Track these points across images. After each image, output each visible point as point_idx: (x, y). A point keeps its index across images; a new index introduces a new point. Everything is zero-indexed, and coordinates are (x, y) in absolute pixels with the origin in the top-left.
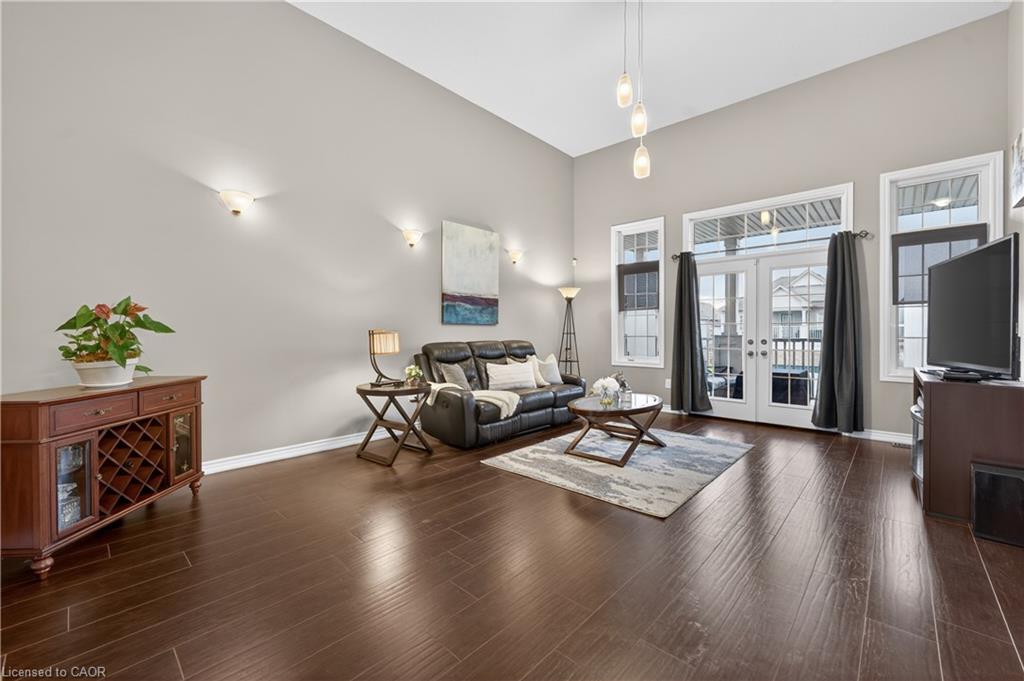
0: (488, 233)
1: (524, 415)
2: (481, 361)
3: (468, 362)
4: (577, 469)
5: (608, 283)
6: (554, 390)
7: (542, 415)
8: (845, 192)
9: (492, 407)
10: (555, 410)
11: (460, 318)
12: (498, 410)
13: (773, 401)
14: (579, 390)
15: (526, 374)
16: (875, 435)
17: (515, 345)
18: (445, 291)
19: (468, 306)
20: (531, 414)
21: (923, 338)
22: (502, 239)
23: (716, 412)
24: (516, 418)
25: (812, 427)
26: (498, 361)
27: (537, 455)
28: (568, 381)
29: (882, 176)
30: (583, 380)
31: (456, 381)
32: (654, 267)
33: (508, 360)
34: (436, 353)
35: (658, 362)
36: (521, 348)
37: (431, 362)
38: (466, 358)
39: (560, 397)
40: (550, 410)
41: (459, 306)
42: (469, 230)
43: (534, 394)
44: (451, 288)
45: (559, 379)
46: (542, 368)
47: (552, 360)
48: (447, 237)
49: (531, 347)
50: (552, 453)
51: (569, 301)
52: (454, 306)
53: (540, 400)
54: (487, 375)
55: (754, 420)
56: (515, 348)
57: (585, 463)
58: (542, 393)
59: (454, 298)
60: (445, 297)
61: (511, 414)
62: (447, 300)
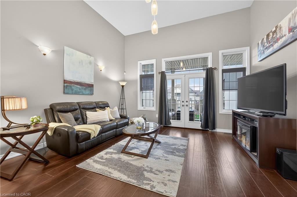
0: (89, 56)
1: (103, 134)
2: (83, 110)
3: (77, 112)
4: (127, 163)
5: (137, 80)
6: (117, 121)
7: (111, 133)
8: (210, 55)
9: (85, 133)
10: (117, 130)
11: (74, 91)
12: (89, 134)
13: (190, 121)
14: (126, 120)
15: (105, 115)
16: (218, 130)
17: (101, 103)
18: (65, 79)
19: (79, 86)
20: (106, 133)
21: (236, 100)
22: (95, 60)
23: (172, 125)
24: (99, 136)
25: (201, 128)
26: (92, 110)
27: (108, 156)
28: (122, 117)
29: (220, 51)
30: (128, 116)
31: (67, 122)
32: (152, 76)
33: (97, 109)
34: (58, 108)
35: (153, 109)
36: (103, 104)
37: (54, 112)
38: (76, 110)
39: (119, 124)
40: (115, 130)
41: (73, 86)
42: (78, 53)
43: (108, 124)
44: (69, 77)
45: (119, 117)
46: (112, 113)
47: (116, 109)
48: (67, 54)
49: (108, 104)
50: (115, 153)
51: (123, 86)
52: (71, 86)
53: (110, 127)
54: (86, 117)
55: (184, 127)
56: (100, 105)
57: (130, 158)
58: (111, 123)
59: (71, 82)
60: (65, 82)
61: (96, 136)
62: (66, 83)
